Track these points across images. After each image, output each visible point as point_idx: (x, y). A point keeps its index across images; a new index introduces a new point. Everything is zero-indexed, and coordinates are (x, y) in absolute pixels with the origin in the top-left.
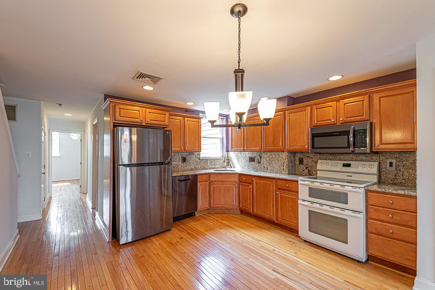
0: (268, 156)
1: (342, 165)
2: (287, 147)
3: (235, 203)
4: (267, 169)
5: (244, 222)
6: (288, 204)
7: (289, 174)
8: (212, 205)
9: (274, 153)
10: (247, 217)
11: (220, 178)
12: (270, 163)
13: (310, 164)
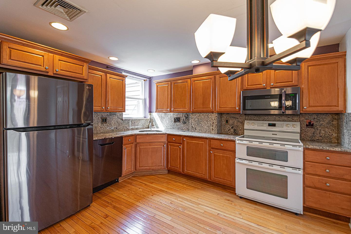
0: (197, 117)
1: (268, 125)
2: (218, 109)
3: (163, 163)
4: (196, 129)
5: (175, 183)
6: (222, 162)
7: (218, 133)
8: (138, 167)
9: (203, 114)
10: (176, 177)
11: (148, 139)
12: (199, 123)
13: (235, 124)
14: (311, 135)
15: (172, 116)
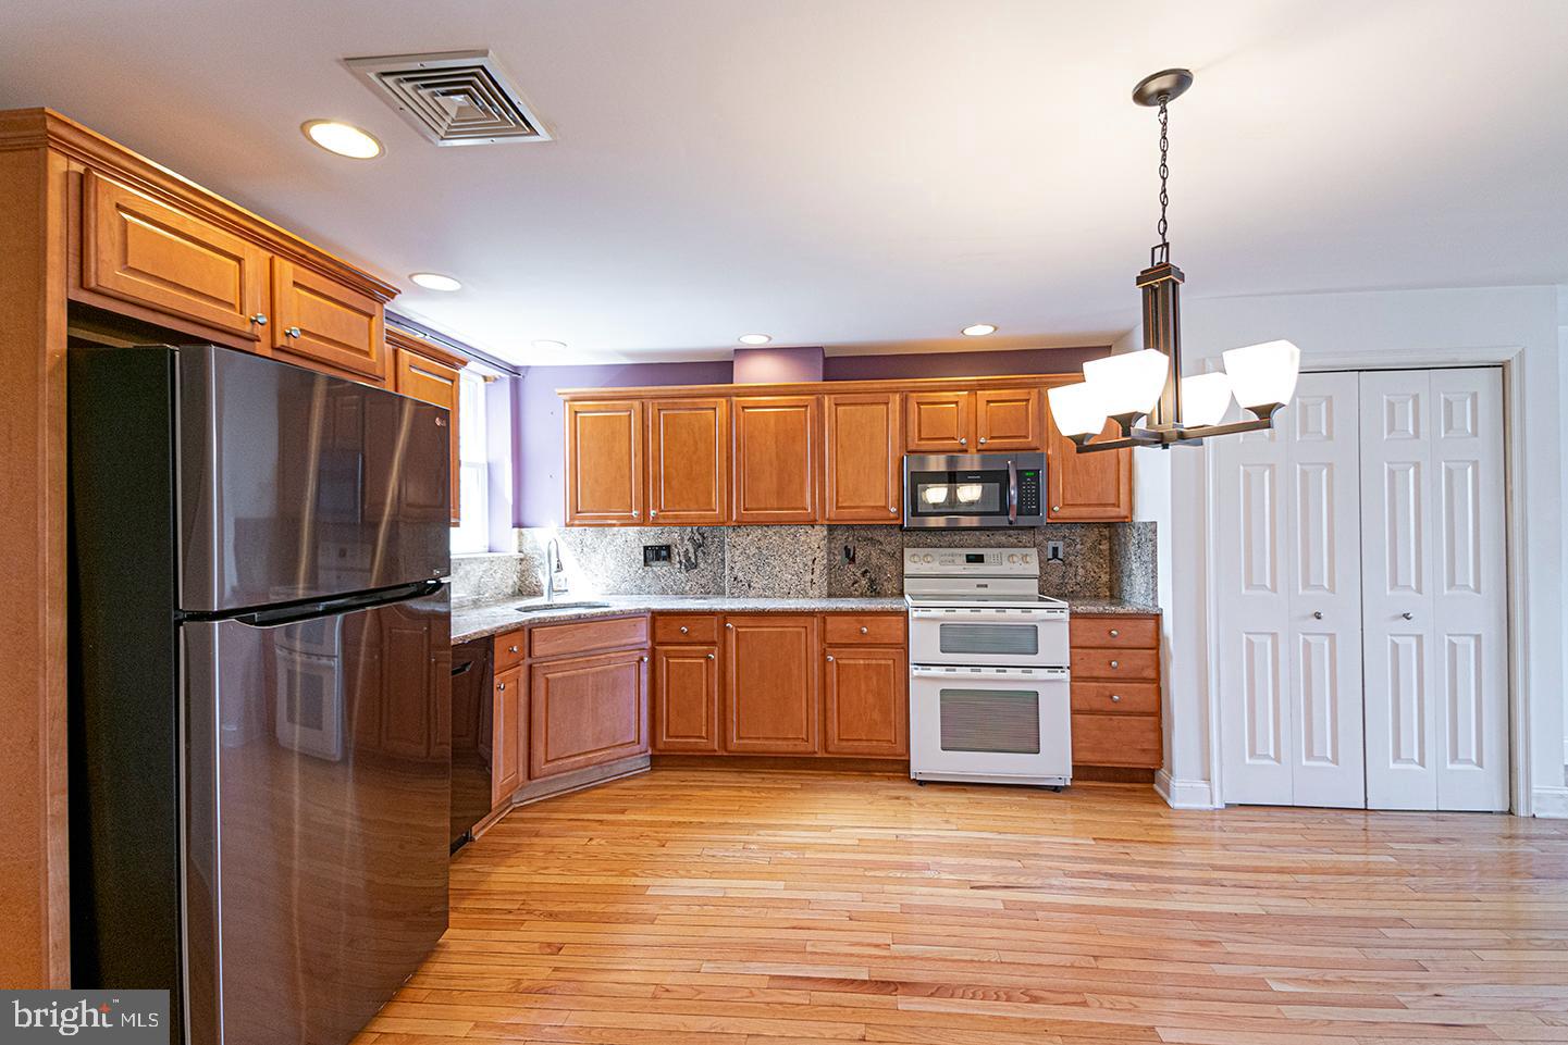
0: (753, 542)
1: (965, 558)
2: (831, 511)
3: (640, 729)
4: (749, 586)
5: (707, 793)
6: (863, 687)
7: (830, 595)
8: (539, 766)
9: (777, 528)
11: (580, 639)
12: (761, 562)
13: (874, 561)
14: (1058, 581)
15: (633, 539)
